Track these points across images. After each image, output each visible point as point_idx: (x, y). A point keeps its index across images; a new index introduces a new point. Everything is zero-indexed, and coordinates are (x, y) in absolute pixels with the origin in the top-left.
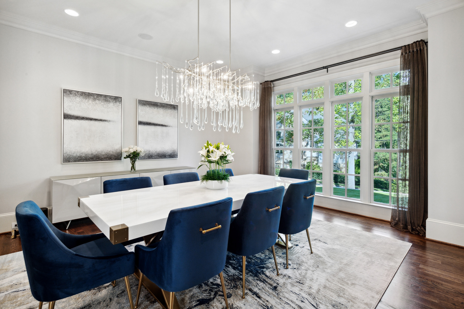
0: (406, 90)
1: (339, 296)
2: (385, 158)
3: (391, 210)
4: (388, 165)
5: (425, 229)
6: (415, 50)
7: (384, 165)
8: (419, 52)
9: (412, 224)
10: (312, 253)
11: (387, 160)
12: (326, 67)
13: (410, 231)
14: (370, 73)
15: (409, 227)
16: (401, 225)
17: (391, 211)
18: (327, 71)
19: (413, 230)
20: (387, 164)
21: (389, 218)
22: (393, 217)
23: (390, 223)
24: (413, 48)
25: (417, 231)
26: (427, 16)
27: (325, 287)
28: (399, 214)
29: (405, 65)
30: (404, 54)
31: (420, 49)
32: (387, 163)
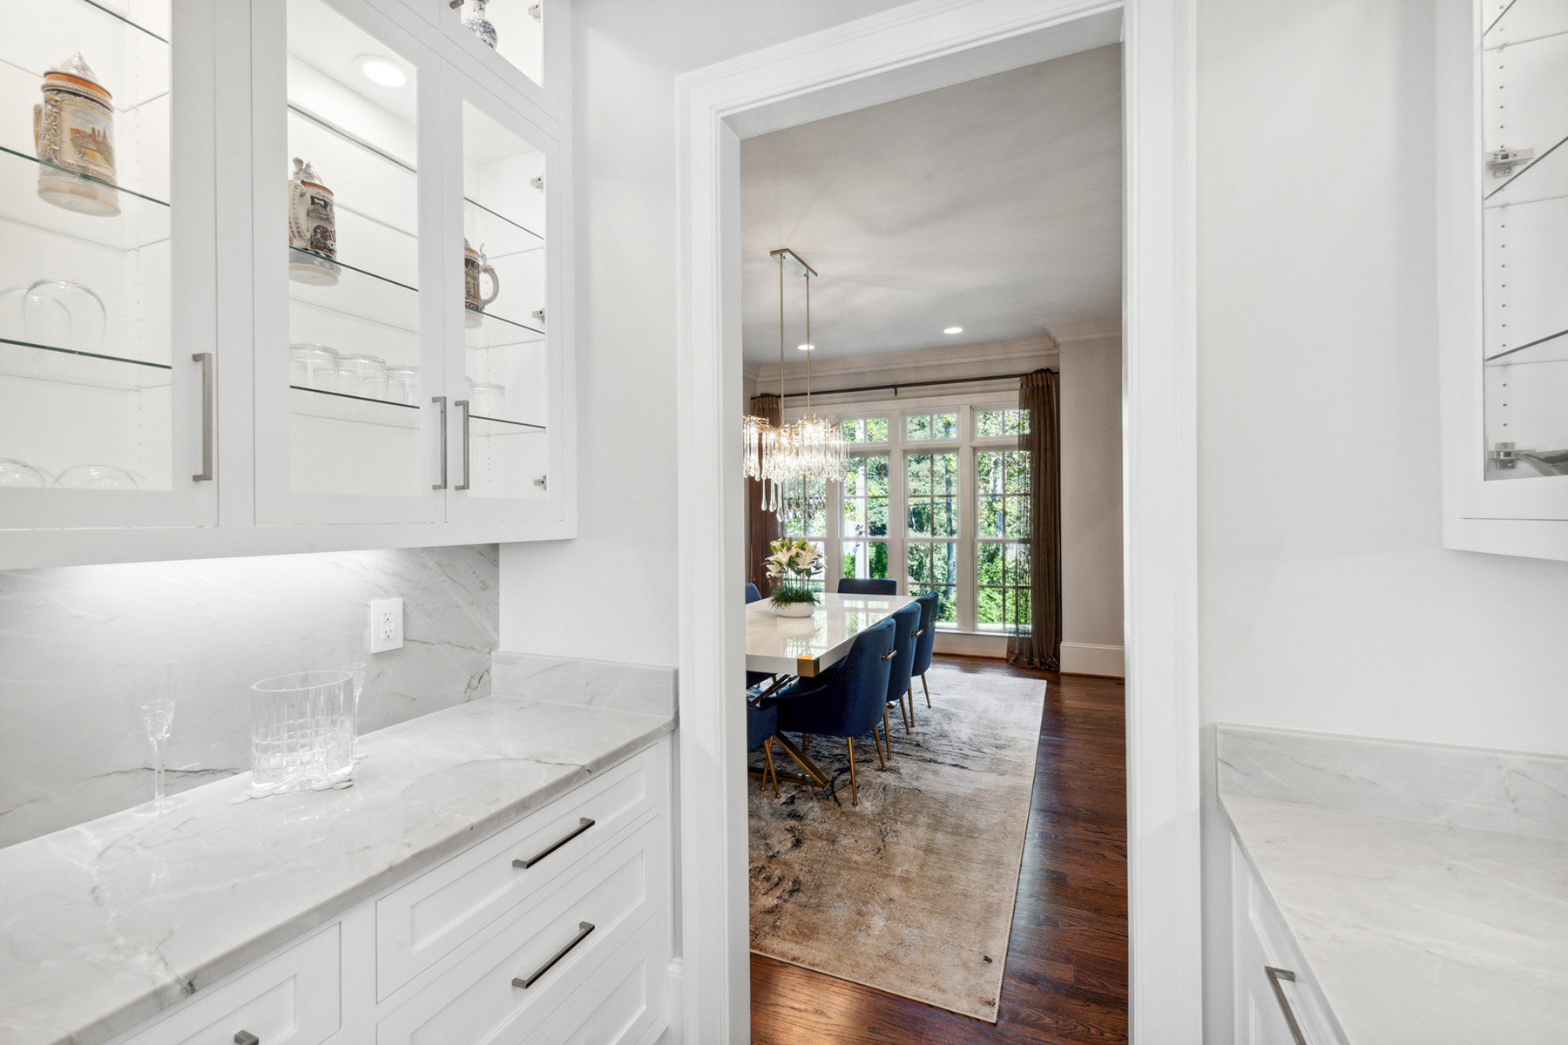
0: (1026, 443)
1: (995, 739)
2: (913, 545)
3: (1007, 639)
4: (921, 563)
5: (1059, 661)
6: (1041, 385)
7: (912, 563)
8: (1046, 388)
9: (1041, 656)
10: (929, 707)
11: (917, 550)
12: (895, 387)
13: (1039, 665)
14: (971, 407)
15: (1036, 660)
16: (1025, 659)
17: (1006, 641)
18: (896, 392)
19: (1041, 663)
20: (917, 560)
21: (1003, 653)
22: (1010, 652)
23: (1007, 660)
24: (1038, 381)
25: (1047, 664)
26: (1059, 340)
27: (975, 735)
28: (1021, 644)
29: (1025, 402)
30: (1025, 387)
31: (1047, 384)
32: (917, 557)
